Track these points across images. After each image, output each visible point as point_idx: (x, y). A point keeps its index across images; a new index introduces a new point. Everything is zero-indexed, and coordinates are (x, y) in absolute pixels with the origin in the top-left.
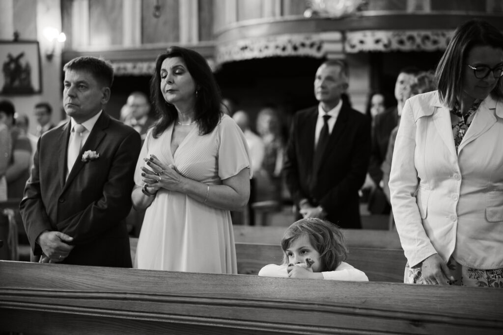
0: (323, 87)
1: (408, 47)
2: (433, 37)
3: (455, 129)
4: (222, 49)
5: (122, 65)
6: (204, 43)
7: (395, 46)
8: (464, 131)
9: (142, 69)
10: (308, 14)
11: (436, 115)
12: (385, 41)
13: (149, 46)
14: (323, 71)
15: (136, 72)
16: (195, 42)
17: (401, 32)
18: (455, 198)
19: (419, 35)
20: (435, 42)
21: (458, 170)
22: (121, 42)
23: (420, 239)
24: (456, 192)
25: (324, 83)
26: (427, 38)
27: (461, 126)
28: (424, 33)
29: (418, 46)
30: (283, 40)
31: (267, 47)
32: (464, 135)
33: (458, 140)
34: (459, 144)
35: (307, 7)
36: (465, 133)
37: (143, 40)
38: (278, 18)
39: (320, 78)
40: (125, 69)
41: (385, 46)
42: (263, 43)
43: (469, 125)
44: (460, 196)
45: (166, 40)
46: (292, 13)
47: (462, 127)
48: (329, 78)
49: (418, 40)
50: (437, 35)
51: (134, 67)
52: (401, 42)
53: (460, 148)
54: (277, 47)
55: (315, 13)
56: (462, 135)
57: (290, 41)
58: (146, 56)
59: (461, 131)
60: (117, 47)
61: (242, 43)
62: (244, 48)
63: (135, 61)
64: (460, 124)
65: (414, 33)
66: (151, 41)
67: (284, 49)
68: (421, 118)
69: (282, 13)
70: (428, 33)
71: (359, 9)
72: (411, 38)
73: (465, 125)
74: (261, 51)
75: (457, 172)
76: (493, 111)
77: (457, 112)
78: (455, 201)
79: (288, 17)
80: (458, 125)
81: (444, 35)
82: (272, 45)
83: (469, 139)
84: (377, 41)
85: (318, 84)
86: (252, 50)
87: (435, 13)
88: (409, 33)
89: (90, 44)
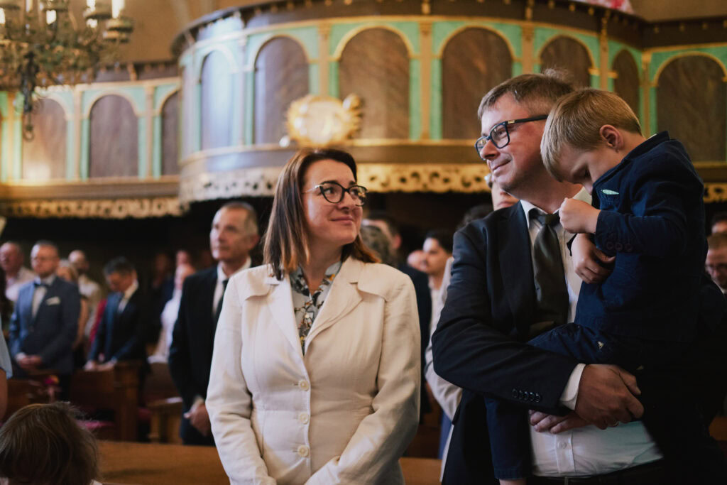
0: (221, 240)
1: (411, 186)
2: (443, 174)
3: (300, 314)
4: (185, 187)
5: (63, 205)
6: (168, 178)
7: (395, 185)
8: (312, 315)
9: (88, 209)
10: (284, 142)
11: (272, 296)
12: (382, 179)
13: (98, 180)
14: (222, 218)
15: (82, 213)
16: (157, 176)
17: (402, 167)
18: (305, 419)
19: (425, 171)
20: (446, 181)
21: (305, 374)
22: (64, 176)
23: (259, 478)
24: (306, 410)
25: (223, 233)
26: (436, 175)
27: (308, 307)
28: (433, 168)
29: (425, 186)
30: (254, 175)
31: (234, 185)
32: (312, 321)
33: (304, 330)
34: (306, 334)
35: (284, 134)
36: (314, 318)
37: (90, 175)
38: (249, 147)
39: (217, 227)
40: (67, 209)
41: (384, 185)
42: (230, 179)
43: (319, 307)
44: (313, 415)
45: (121, 174)
46: (266, 140)
47: (309, 310)
48: (230, 228)
49: (425, 178)
50: (449, 171)
51: (80, 207)
52: (403, 180)
53: (308, 340)
54: (247, 184)
55: (294, 141)
56: (309, 321)
57: (263, 177)
58: (94, 194)
59: (307, 316)
60: (59, 181)
61: (205, 178)
62: (209, 185)
63: (80, 199)
64: (307, 306)
65: (419, 169)
66: (102, 174)
67: (256, 187)
68: (248, 299)
69: (254, 141)
70: (437, 168)
71: (350, 137)
72: (415, 175)
73: (313, 306)
74: (227, 189)
75: (304, 378)
76: (354, 286)
77: (302, 289)
78: (306, 424)
79: (262, 145)
80: (304, 308)
81: (457, 171)
82: (241, 182)
83: (320, 326)
84: (373, 179)
85: (215, 235)
86: (217, 188)
87: (447, 142)
88: (413, 168)
89: (22, 177)
